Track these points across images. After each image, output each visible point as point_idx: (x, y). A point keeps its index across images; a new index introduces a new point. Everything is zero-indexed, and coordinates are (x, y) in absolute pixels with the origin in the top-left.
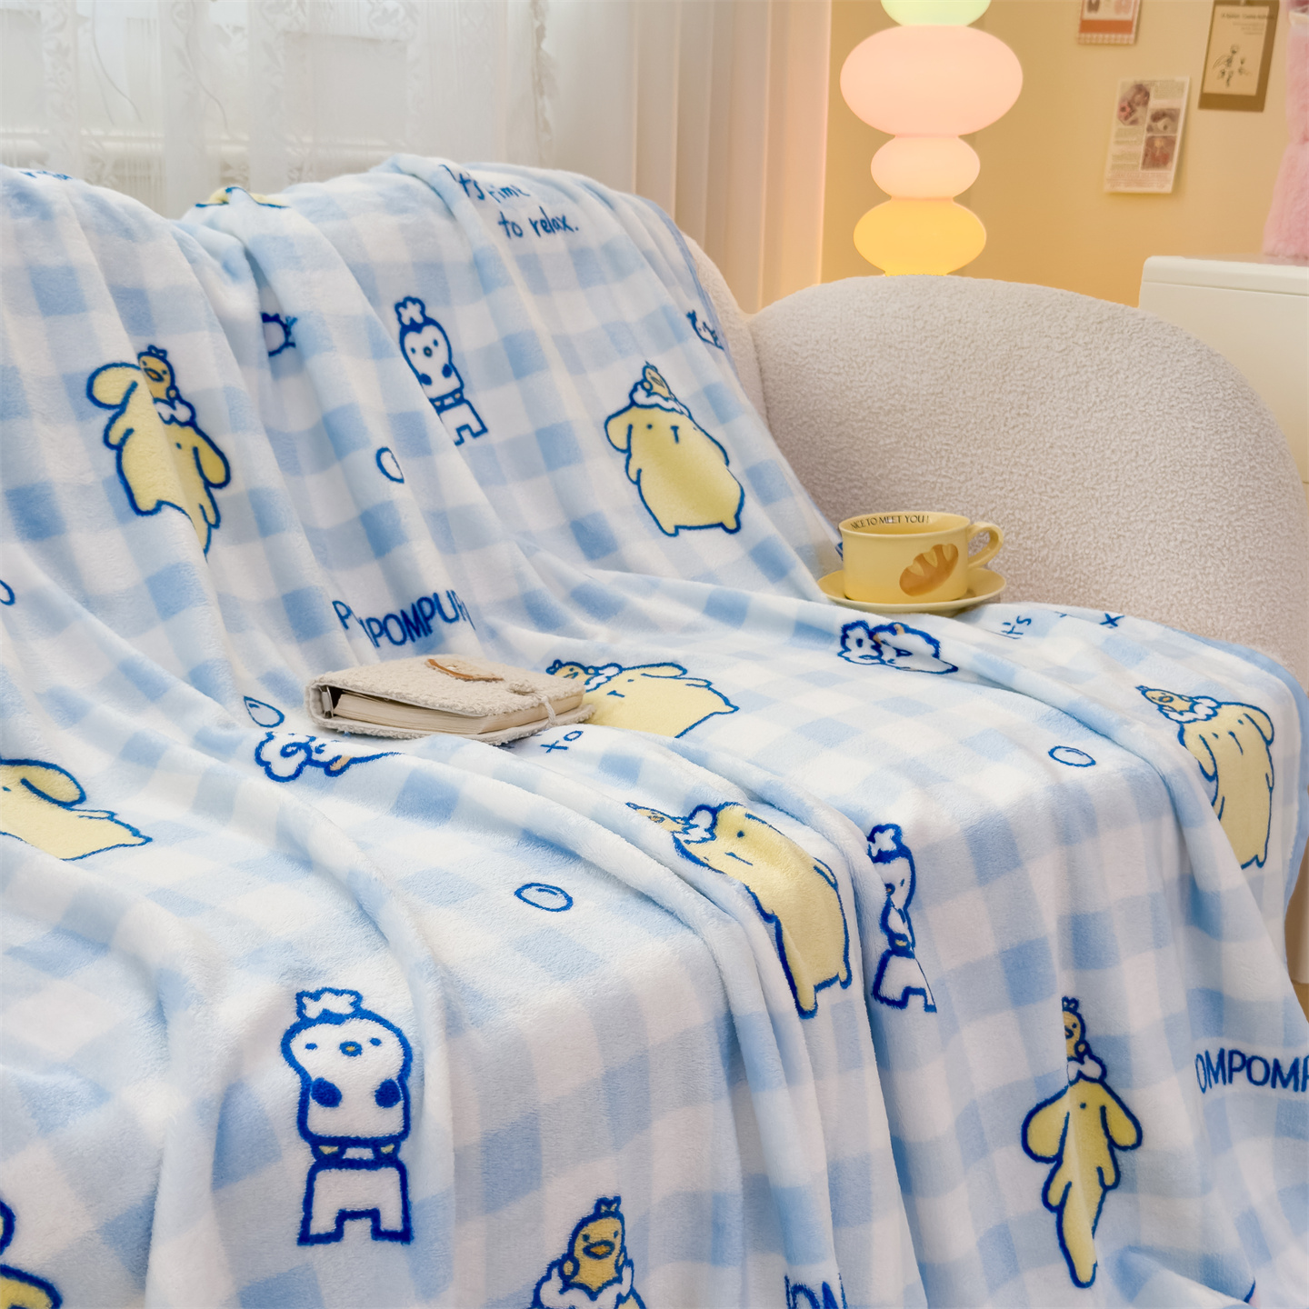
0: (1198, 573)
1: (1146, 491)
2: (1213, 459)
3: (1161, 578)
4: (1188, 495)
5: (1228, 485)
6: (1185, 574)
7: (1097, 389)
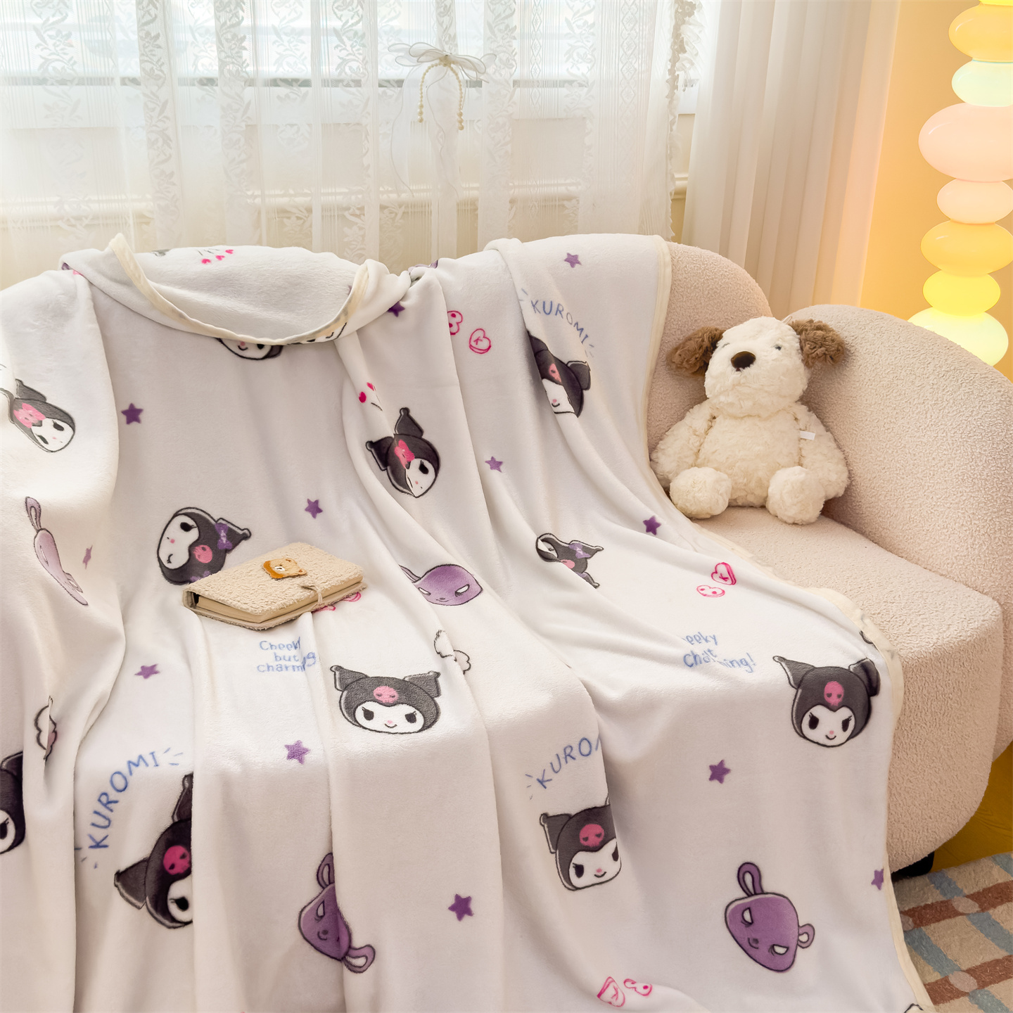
0: (969, 546)
1: (947, 488)
2: (988, 476)
3: (949, 544)
4: (969, 497)
5: (994, 494)
6: (962, 546)
7: (931, 416)
